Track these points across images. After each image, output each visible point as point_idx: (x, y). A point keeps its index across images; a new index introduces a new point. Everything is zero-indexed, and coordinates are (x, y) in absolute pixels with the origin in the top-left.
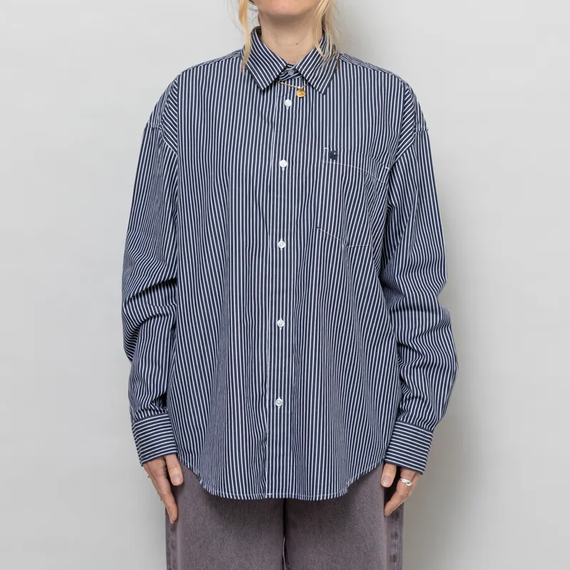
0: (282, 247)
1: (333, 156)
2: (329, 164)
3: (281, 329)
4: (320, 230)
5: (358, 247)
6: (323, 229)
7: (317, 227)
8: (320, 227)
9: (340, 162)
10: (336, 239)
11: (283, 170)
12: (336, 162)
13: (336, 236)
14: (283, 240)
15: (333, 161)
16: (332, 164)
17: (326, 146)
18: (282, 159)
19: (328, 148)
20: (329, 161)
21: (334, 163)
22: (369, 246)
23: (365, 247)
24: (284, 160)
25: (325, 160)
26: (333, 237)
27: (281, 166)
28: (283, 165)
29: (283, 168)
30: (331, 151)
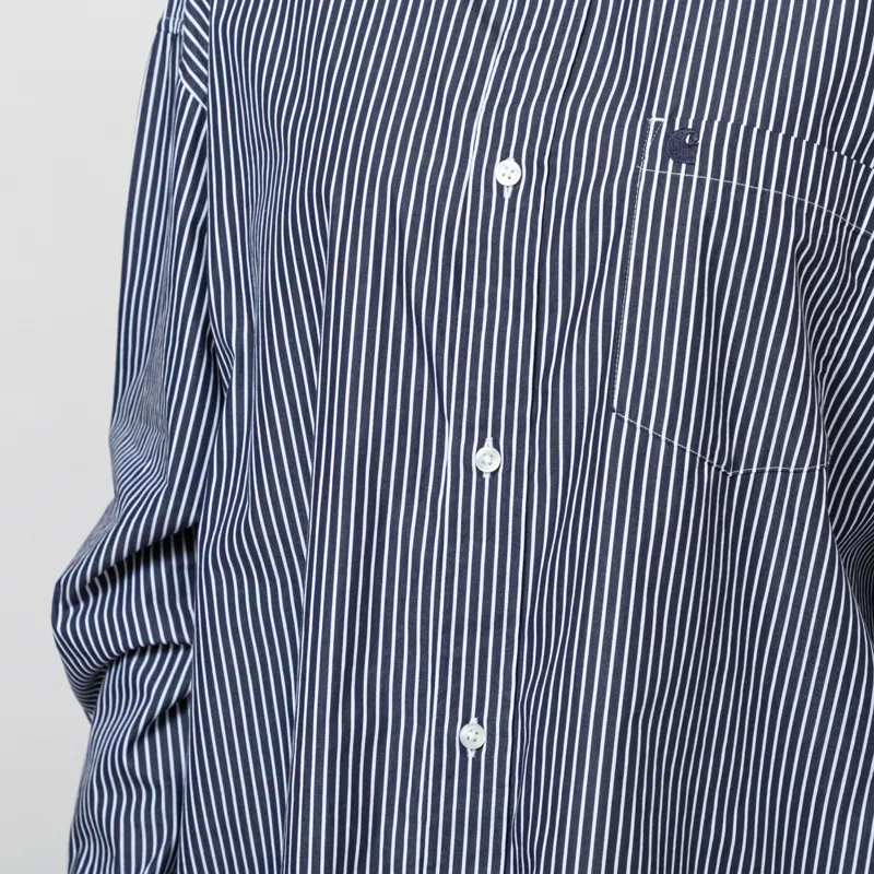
0: (487, 470)
1: (679, 148)
2: (662, 178)
3: (471, 755)
4: (620, 420)
5: (773, 473)
6: (633, 415)
7: (610, 409)
8: (621, 409)
9: (703, 172)
10: (682, 452)
11: (507, 195)
12: (690, 170)
13: (683, 440)
14: (496, 445)
15: (677, 169)
16: (675, 180)
17: (661, 113)
18: (505, 156)
19: (665, 121)
20: (664, 166)
21: (682, 175)
22: (811, 472)
23: (798, 473)
24: (511, 161)
25: (651, 165)
26: (669, 445)
27: (501, 182)
28: (506, 177)
29: (505, 189)
30: (677, 128)
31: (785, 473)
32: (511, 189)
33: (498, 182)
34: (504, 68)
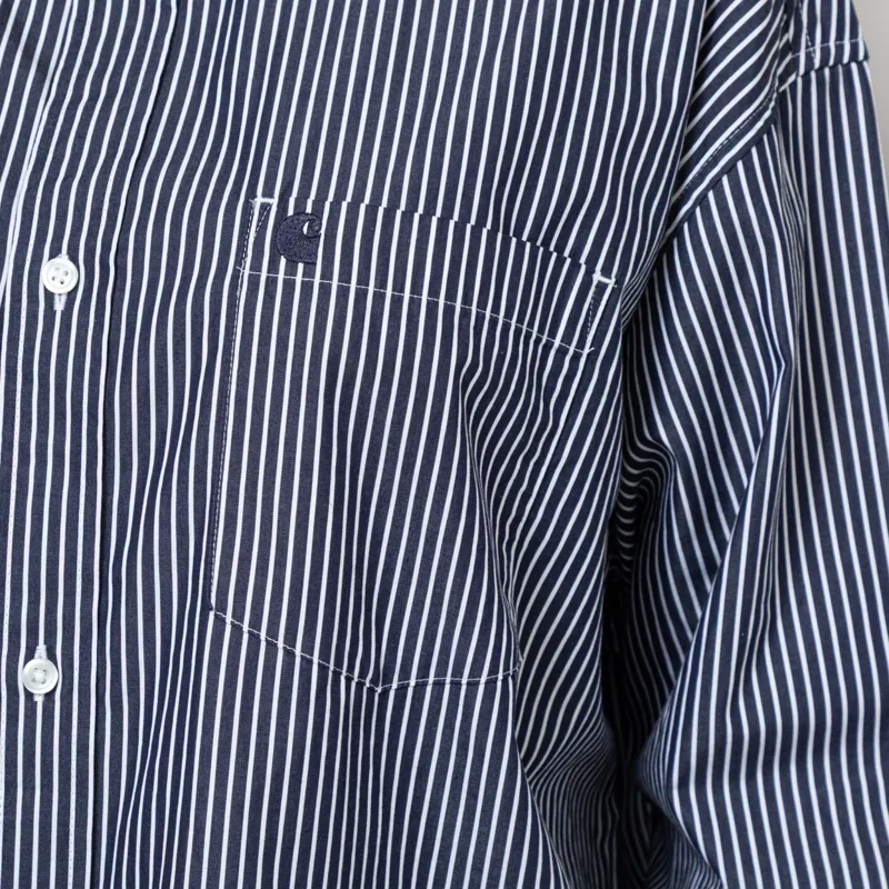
0: (39, 693)
1: (294, 241)
2: (271, 282)
6: (238, 615)
9: (327, 274)
10: (307, 663)
11: (59, 306)
12: (309, 273)
13: (308, 648)
14: (51, 656)
15: (291, 270)
16: (289, 285)
17: (268, 193)
18: (55, 253)
19: (274, 202)
20: (273, 267)
21: (299, 279)
24: (63, 259)
25: (256, 266)
26: (289, 655)
27: (51, 289)
28: (57, 282)
29: (57, 297)
30: (291, 212)
31: (456, 685)
32: (64, 298)
33: (46, 289)
34: (55, 125)
